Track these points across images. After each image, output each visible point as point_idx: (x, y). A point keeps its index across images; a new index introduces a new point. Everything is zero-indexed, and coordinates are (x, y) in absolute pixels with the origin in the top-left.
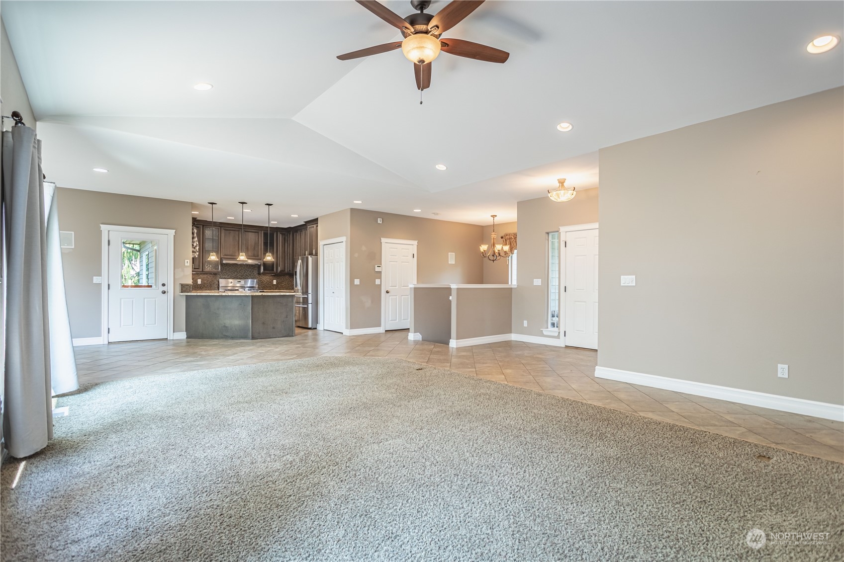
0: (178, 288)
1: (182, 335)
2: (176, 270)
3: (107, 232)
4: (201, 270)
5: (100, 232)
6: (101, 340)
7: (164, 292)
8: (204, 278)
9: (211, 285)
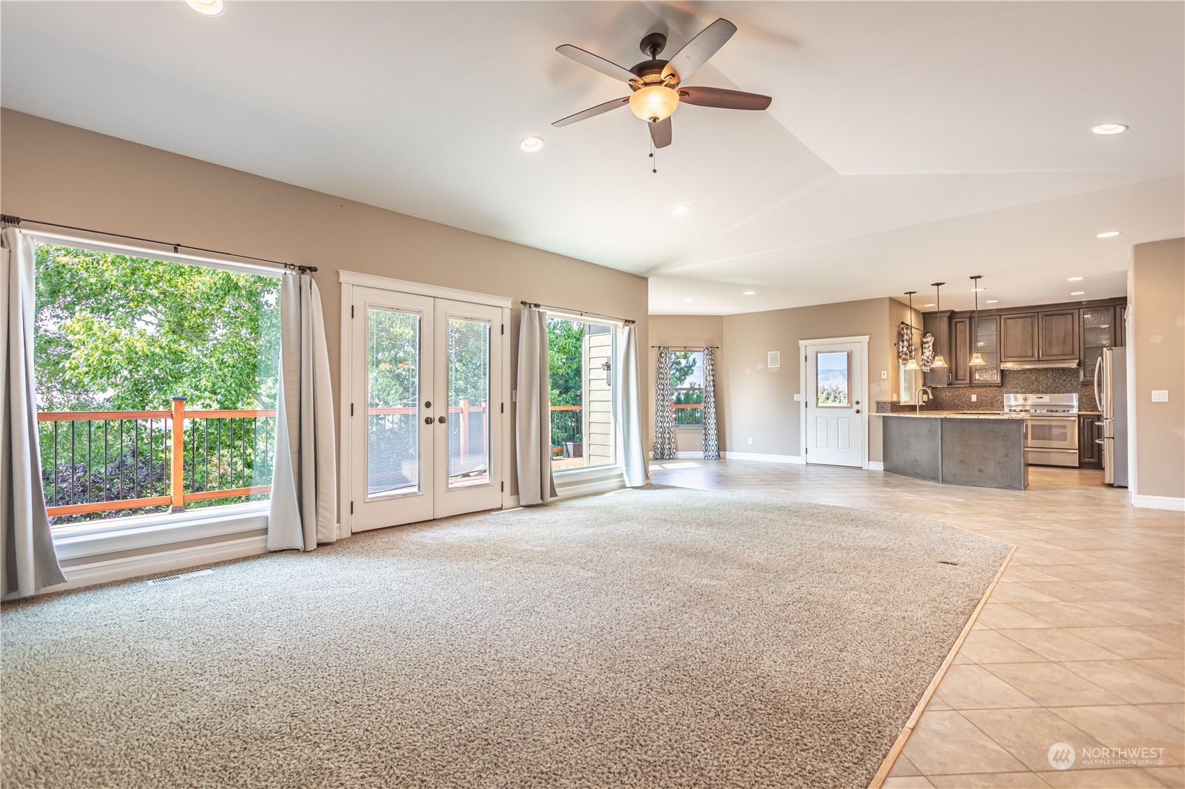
0: (874, 407)
1: (878, 466)
2: (871, 384)
3: (804, 347)
4: (968, 382)
5: (798, 348)
6: (799, 460)
7: (858, 412)
8: (981, 392)
9: (992, 403)
